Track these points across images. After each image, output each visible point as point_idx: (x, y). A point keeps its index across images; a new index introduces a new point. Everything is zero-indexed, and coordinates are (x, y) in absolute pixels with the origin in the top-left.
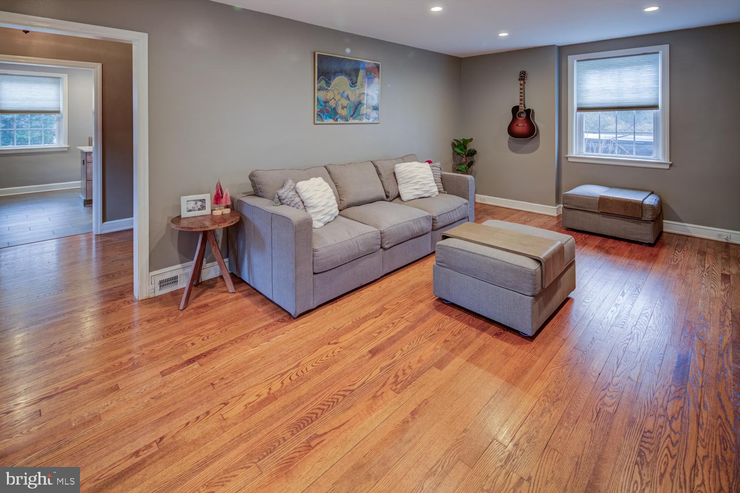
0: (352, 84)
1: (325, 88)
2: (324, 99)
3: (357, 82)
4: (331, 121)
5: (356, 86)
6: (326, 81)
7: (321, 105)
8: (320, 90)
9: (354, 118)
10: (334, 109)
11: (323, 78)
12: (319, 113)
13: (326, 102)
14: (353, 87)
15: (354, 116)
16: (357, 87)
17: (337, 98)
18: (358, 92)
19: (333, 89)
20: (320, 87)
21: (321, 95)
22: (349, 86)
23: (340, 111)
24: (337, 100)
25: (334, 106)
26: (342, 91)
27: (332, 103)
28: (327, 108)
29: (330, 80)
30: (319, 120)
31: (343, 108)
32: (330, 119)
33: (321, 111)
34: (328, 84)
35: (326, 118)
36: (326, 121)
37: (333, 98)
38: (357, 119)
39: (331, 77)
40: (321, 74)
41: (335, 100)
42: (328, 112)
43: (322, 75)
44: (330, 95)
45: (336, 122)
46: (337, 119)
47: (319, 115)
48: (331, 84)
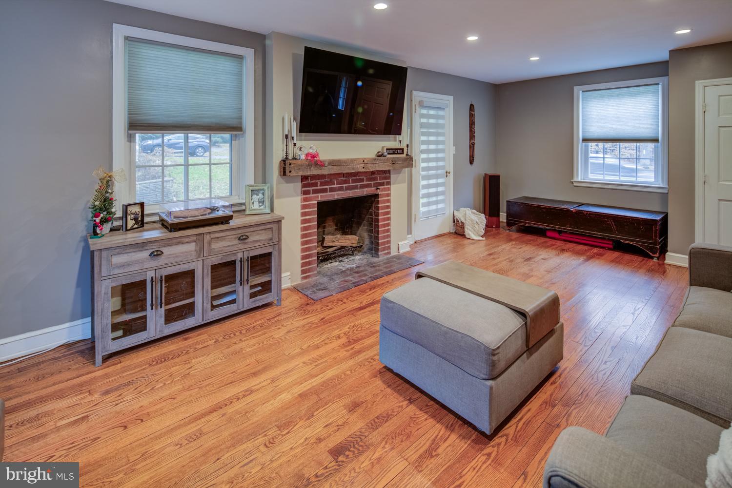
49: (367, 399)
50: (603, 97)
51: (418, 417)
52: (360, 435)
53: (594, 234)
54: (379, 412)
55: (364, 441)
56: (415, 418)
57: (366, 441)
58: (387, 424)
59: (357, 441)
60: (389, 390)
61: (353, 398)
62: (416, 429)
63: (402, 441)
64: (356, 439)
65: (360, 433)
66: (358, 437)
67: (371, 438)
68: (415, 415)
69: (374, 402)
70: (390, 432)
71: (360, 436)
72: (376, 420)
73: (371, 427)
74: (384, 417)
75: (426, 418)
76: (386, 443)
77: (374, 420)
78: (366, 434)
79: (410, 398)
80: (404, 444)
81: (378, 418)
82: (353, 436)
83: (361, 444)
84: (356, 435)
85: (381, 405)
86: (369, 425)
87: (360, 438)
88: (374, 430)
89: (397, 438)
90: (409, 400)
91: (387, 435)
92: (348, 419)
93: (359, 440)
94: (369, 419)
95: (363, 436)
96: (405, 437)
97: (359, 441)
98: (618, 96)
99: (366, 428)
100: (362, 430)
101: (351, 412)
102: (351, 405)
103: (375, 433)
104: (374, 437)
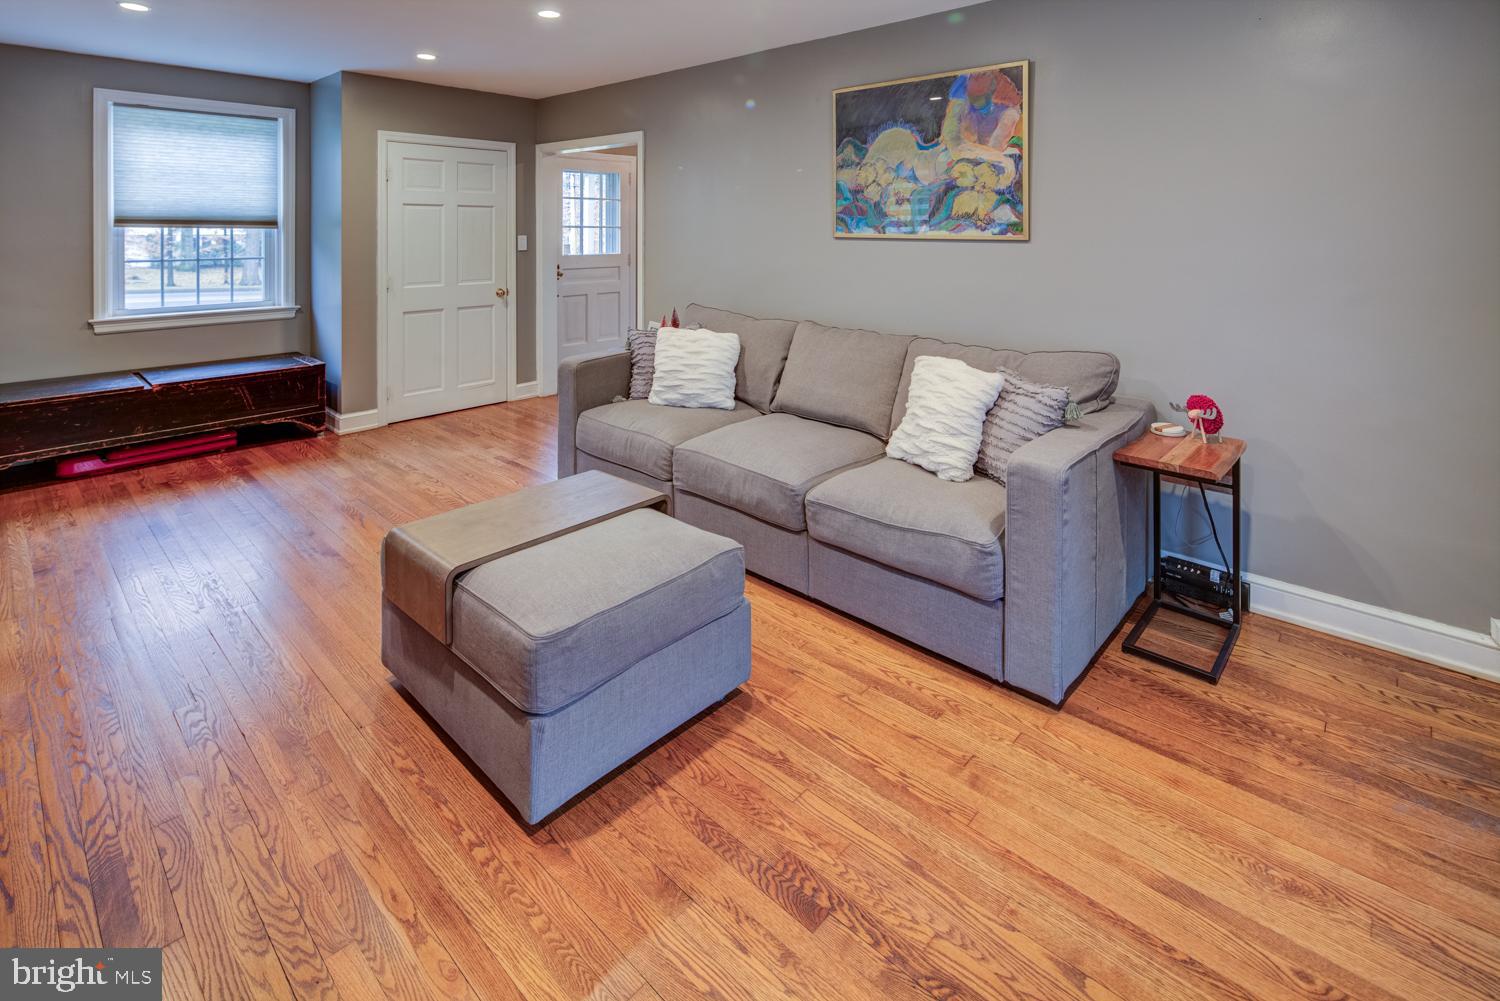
0: (925, 142)
1: (853, 163)
2: (851, 185)
3: (939, 135)
4: (870, 233)
5: (937, 144)
6: (855, 146)
7: (846, 199)
8: (842, 167)
9: (935, 225)
10: (877, 205)
11: (848, 142)
12: (842, 216)
13: (857, 191)
14: (926, 149)
15: (933, 222)
16: (941, 147)
17: (884, 179)
18: (943, 158)
19: (872, 162)
20: (843, 160)
21: (848, 178)
22: (916, 147)
23: (891, 208)
24: (884, 184)
25: (877, 198)
26: (897, 162)
27: (872, 193)
28: (860, 204)
29: (865, 142)
30: (842, 230)
31: (899, 202)
32: (866, 228)
33: (846, 211)
34: (861, 151)
35: (857, 226)
36: (856, 233)
37: (874, 181)
38: (940, 229)
39: (867, 135)
40: (844, 133)
41: (879, 185)
42: (862, 212)
43: (847, 135)
44: (865, 175)
45: (882, 236)
46: (883, 228)
47: (842, 220)
48: (867, 150)
49: (649, 865)
50: (166, 125)
51: (702, 773)
52: (758, 871)
53: (208, 427)
54: (692, 839)
55: (772, 863)
56: (702, 779)
57: (771, 859)
58: (723, 824)
59: (774, 876)
60: (621, 822)
61: (646, 898)
62: (731, 778)
63: (763, 800)
64: (770, 878)
65: (755, 872)
66: (765, 874)
67: (765, 850)
68: (695, 777)
69: (660, 851)
70: (743, 819)
71: (762, 870)
72: (715, 842)
73: (733, 852)
74: (704, 829)
75: (703, 762)
76: (770, 824)
77: (715, 847)
78: (754, 860)
79: (648, 783)
80: (768, 797)
81: (707, 841)
82: (764, 886)
83: (780, 867)
84: (760, 880)
85: (667, 837)
86: (728, 855)
87: (767, 870)
88: (739, 845)
89: (757, 806)
90: (653, 786)
91: (753, 823)
92: (714, 901)
93: (769, 874)
94: (713, 858)
95: (759, 866)
96: (753, 795)
97: (775, 873)
98: (200, 128)
99: (738, 861)
100: (744, 870)
101: (695, 897)
102: (671, 900)
103: (750, 844)
104: (758, 844)
